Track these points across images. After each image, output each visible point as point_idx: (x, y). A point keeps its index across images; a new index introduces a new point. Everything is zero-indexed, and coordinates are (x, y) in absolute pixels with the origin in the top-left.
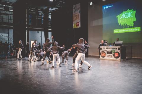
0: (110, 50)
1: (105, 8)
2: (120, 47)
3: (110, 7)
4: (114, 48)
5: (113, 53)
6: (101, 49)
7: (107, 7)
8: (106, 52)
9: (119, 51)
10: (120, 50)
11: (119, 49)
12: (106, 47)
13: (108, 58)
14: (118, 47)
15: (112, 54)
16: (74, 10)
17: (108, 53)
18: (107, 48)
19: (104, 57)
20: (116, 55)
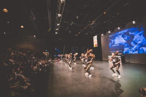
1: (110, 36)
3: (113, 35)
6: (109, 57)
7: (111, 36)
10: (121, 58)
14: (119, 56)
16: (94, 39)
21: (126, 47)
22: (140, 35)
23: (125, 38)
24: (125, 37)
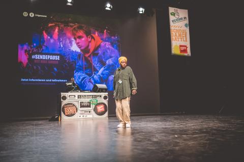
0: (87, 100)
1: (25, 14)
2: (107, 93)
3: (39, 16)
4: (96, 96)
5: (93, 106)
6: (65, 98)
7: (32, 15)
8: (78, 106)
9: (106, 102)
10: (107, 100)
11: (105, 97)
12: (77, 94)
13: (82, 117)
14: (103, 94)
15: (91, 108)
17: (82, 106)
18: (79, 97)
19: (72, 115)
20: (101, 108)
21: (79, 70)
22: (112, 44)
23: (78, 40)
24: (80, 37)
